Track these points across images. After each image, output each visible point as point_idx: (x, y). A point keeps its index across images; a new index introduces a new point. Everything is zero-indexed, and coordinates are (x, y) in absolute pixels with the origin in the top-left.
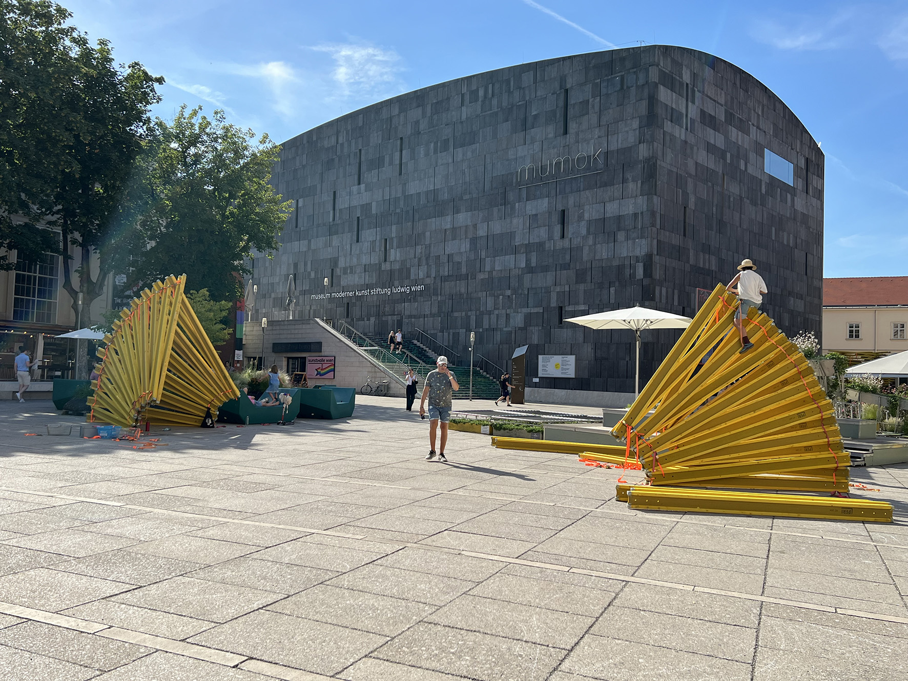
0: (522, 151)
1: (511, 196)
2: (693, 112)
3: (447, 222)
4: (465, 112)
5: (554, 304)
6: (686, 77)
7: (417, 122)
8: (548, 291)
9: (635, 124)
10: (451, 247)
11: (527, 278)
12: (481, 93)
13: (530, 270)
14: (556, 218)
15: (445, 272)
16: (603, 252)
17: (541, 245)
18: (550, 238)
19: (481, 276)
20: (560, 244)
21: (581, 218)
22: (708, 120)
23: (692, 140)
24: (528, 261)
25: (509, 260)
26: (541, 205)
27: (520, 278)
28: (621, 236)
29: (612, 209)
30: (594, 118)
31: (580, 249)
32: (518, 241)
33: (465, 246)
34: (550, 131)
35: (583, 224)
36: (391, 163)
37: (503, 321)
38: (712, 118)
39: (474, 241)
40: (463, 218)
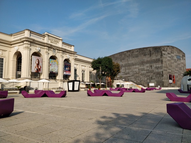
0: (145, 58)
1: (144, 64)
2: (167, 53)
3: (135, 67)
4: (136, 53)
5: (151, 77)
6: (166, 49)
7: (129, 54)
8: (150, 75)
9: (160, 56)
10: (135, 70)
11: (147, 74)
12: (139, 51)
13: (147, 73)
14: (150, 66)
15: (135, 73)
16: (157, 71)
17: (148, 70)
18: (150, 69)
19: (140, 74)
20: (151, 70)
21: (154, 66)
22: (169, 54)
23: (167, 56)
24: (147, 72)
25: (144, 72)
26: (148, 65)
27: (146, 74)
28: (159, 69)
29: (158, 66)
30: (154, 55)
31: (154, 70)
32: (145, 69)
33: (138, 70)
34: (149, 56)
35: (154, 67)
36: (126, 59)
37: (144, 79)
38: (169, 53)
39: (139, 69)
40: (137, 66)
